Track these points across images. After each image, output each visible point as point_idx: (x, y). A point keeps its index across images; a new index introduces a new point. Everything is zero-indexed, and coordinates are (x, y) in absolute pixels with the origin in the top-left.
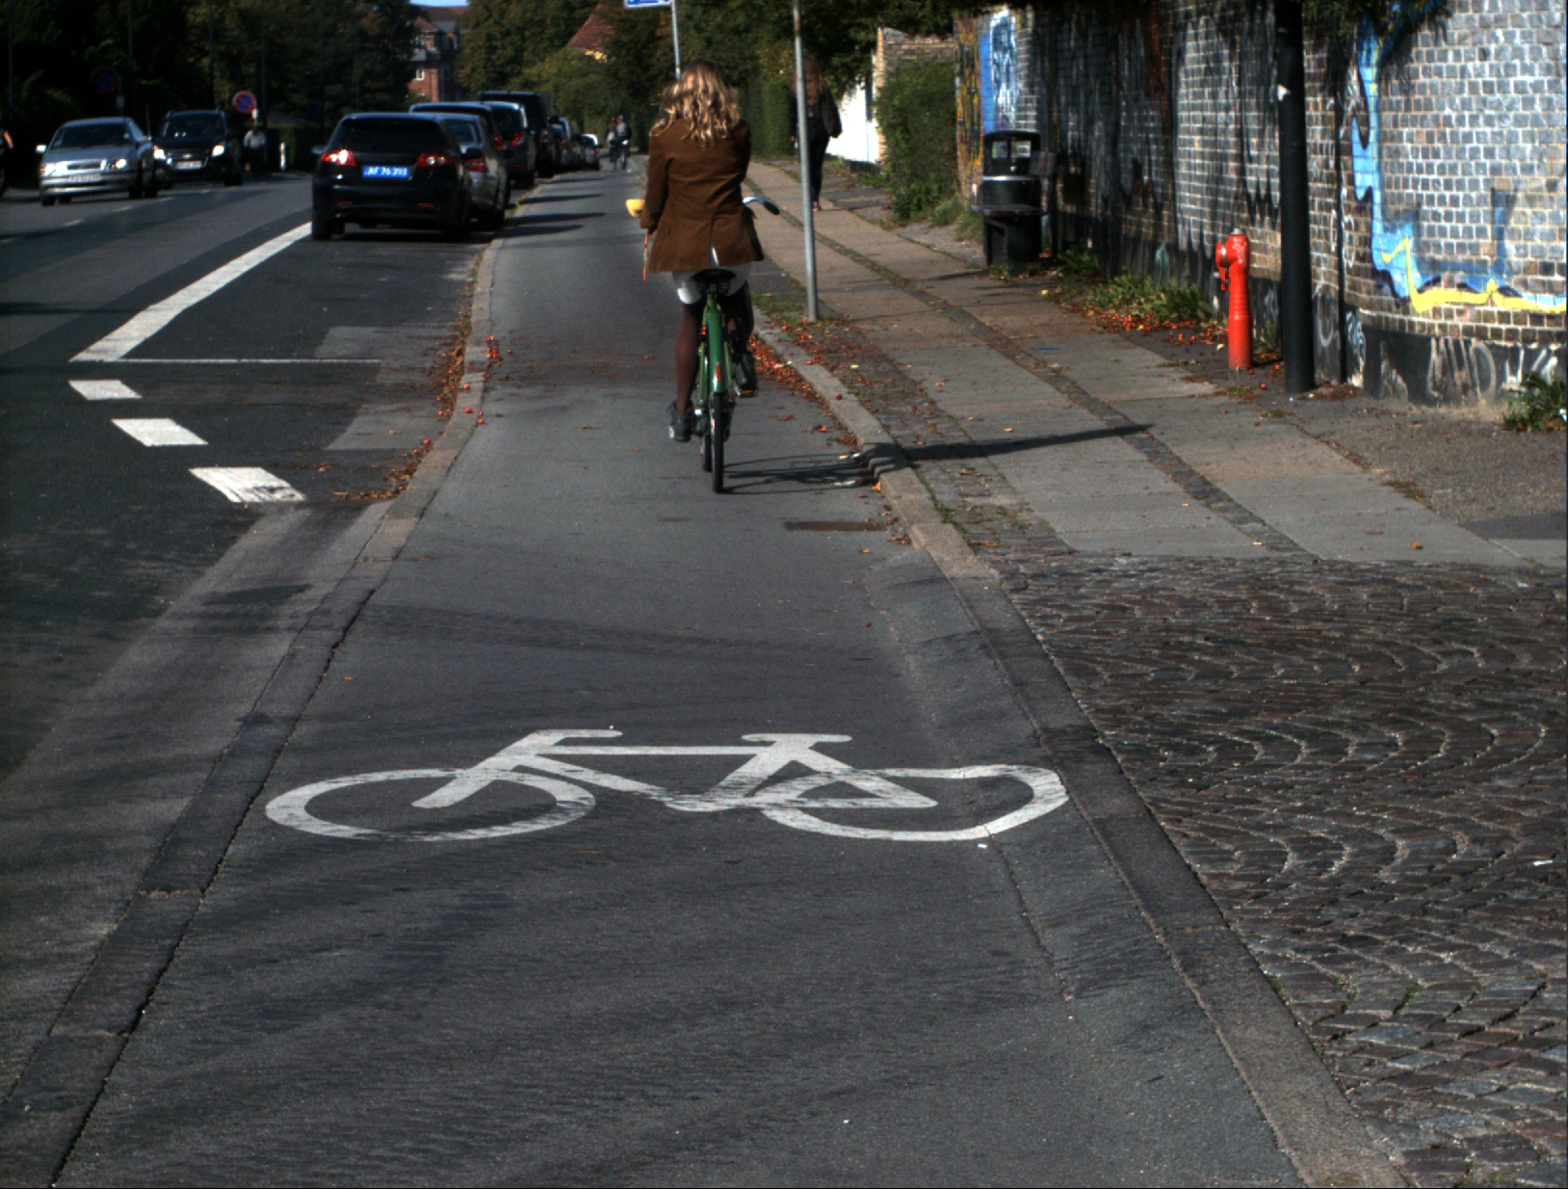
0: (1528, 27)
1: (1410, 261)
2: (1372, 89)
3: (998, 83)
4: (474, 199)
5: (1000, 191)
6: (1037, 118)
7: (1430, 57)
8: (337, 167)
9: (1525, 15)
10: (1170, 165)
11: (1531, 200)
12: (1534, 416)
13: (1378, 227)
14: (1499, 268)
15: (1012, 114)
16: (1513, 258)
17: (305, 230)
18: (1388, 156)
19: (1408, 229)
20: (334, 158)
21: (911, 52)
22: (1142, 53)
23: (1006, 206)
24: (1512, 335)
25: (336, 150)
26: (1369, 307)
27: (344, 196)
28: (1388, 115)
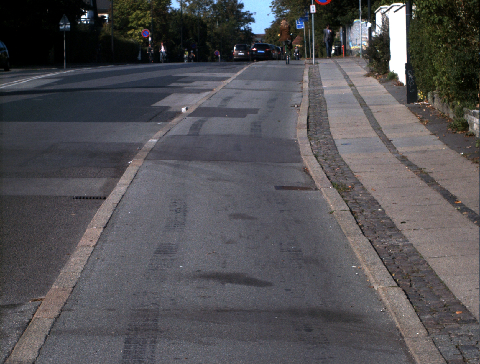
1: (351, 45)
2: (349, 31)
5: (336, 48)
7: (353, 28)
16: (358, 44)
19: (351, 42)
24: (357, 50)
25: (253, 48)
26: (349, 49)
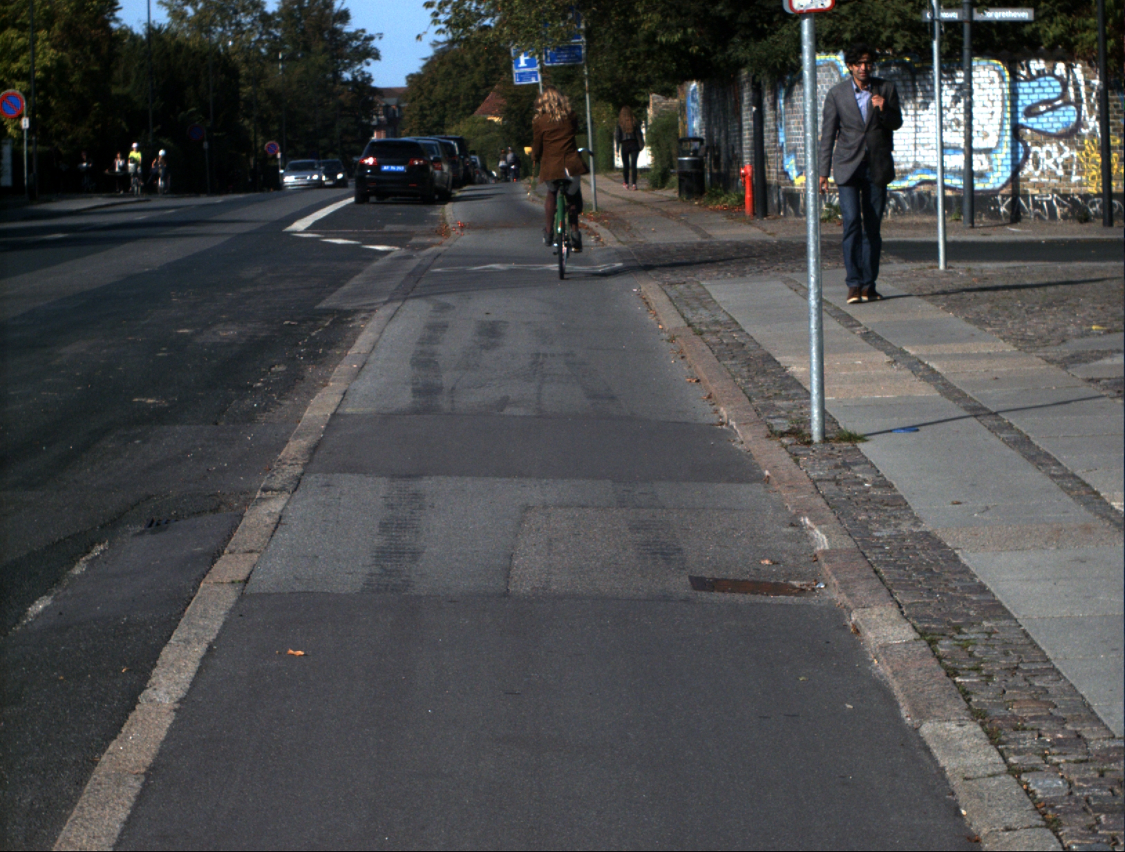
0: (827, 84)
1: (794, 168)
2: (783, 106)
3: (693, 117)
4: (437, 184)
5: (686, 164)
6: (706, 132)
7: (799, 95)
8: (368, 166)
9: (827, 79)
10: (741, 145)
12: (830, 217)
13: (785, 156)
15: (698, 132)
17: (352, 200)
18: (788, 132)
19: (793, 157)
20: (366, 161)
21: (666, 106)
22: (733, 99)
23: (688, 169)
25: (367, 157)
26: (783, 185)
27: (370, 179)
28: (787, 116)
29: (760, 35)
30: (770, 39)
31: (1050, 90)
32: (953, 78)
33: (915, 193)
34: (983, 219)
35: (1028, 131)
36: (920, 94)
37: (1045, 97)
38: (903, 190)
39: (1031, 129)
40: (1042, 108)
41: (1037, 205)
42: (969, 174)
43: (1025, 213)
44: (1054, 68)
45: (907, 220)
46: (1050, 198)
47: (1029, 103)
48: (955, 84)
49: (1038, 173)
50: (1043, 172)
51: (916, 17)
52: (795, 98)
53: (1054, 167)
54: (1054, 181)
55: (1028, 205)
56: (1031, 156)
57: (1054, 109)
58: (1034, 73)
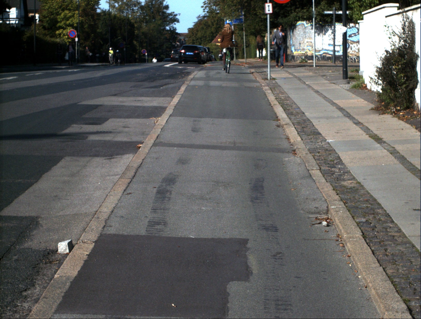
2: (292, 34)
4: (202, 59)
9: (302, 28)
11: (302, 43)
13: (292, 47)
14: (300, 49)
18: (293, 40)
20: (182, 51)
23: (272, 52)
24: (301, 55)
27: (183, 57)
28: (293, 37)
29: (286, 16)
30: (288, 17)
31: (355, 31)
32: (331, 28)
33: (322, 56)
34: (338, 62)
35: (349, 41)
36: (324, 31)
37: (354, 33)
38: (319, 55)
39: (350, 40)
40: (353, 35)
41: (351, 59)
42: (334, 51)
43: (348, 61)
44: (356, 25)
45: (320, 62)
46: (354, 57)
47: (350, 34)
48: (332, 29)
49: (351, 51)
50: (353, 51)
51: (323, 13)
52: (294, 32)
53: (355, 50)
54: (356, 53)
55: (349, 59)
56: (350, 47)
57: (356, 35)
58: (351, 27)
